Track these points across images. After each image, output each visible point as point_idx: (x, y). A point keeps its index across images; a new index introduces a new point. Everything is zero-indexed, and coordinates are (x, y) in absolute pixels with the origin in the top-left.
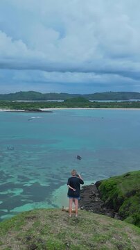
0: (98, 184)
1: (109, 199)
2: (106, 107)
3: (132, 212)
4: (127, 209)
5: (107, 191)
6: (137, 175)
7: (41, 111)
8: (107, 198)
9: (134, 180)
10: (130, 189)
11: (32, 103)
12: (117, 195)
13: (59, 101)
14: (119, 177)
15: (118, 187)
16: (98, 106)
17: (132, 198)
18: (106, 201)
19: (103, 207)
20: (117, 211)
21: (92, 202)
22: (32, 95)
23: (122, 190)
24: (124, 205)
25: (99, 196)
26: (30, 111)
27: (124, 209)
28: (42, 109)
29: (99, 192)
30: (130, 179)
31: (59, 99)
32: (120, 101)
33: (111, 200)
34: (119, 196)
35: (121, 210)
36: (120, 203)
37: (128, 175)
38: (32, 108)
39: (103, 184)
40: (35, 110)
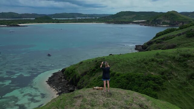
0: (63, 71)
1: (71, 79)
2: (63, 23)
3: (86, 85)
4: (82, 83)
5: (70, 74)
6: (87, 62)
7: (19, 26)
8: (69, 78)
9: (85, 66)
10: (83, 71)
11: (12, 20)
12: (76, 75)
13: (31, 19)
14: (76, 65)
15: (76, 71)
16: (58, 22)
17: (85, 77)
18: (69, 81)
19: (67, 84)
20: (76, 86)
21: (60, 82)
22: (11, 15)
23: (79, 72)
24: (80, 82)
25: (64, 78)
26: (11, 26)
27: (80, 83)
29: (64, 76)
30: (83, 65)
31: (32, 17)
32: (71, 19)
33: (72, 79)
34: (77, 76)
35: (79, 84)
36: (78, 80)
37: (81, 63)
38: (12, 24)
39: (66, 70)
40: (14, 25)
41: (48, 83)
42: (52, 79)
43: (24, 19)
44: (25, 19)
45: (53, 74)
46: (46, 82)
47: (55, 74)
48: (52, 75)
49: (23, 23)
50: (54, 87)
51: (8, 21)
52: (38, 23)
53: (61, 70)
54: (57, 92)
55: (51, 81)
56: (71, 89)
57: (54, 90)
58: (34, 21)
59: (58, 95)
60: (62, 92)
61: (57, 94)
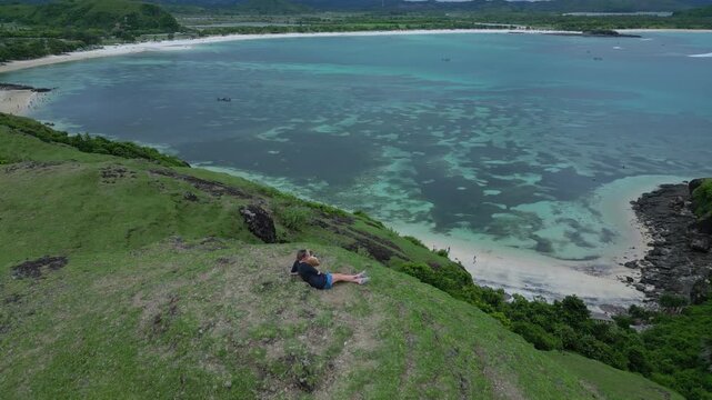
0: (694, 185)
7: (616, 35)
8: (706, 212)
11: (604, 18)
13: (660, 14)
18: (701, 219)
19: (692, 227)
21: (673, 215)
25: (689, 207)
26: (595, 33)
28: (619, 31)
29: (692, 199)
31: (664, 10)
38: (600, 28)
39: (703, 185)
40: (603, 33)
41: (633, 208)
42: (650, 200)
43: (637, 14)
44: (642, 13)
45: (662, 186)
46: (632, 203)
47: (667, 190)
48: (657, 188)
49: (631, 27)
50: (648, 222)
51: (590, 18)
52: (679, 28)
53: (689, 180)
54: (651, 240)
55: (644, 206)
56: (698, 243)
57: (647, 230)
58: (667, 22)
59: (652, 248)
60: (665, 244)
61: (649, 245)
